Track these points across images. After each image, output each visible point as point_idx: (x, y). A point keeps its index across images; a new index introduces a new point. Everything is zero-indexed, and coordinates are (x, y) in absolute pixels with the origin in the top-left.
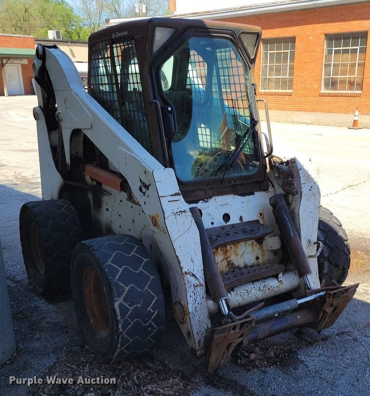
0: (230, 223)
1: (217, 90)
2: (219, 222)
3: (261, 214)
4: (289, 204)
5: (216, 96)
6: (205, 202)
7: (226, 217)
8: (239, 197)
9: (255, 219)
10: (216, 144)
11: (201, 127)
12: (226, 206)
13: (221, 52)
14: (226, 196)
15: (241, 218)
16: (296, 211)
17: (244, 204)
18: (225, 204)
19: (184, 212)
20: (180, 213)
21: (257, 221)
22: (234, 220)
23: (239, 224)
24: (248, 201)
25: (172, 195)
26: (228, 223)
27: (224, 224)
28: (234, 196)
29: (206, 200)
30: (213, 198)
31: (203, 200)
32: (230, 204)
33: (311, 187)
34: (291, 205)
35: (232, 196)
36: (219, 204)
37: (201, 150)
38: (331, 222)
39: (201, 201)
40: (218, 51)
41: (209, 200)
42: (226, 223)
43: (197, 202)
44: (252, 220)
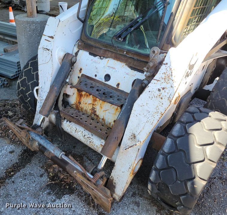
0: (109, 83)
7: (108, 77)
12: (111, 69)
15: (118, 85)
17: (127, 76)
18: (112, 68)
20: (46, 50)
22: (112, 83)
23: (115, 88)
25: (49, 37)
26: (106, 83)
27: (103, 81)
29: (102, 57)
30: (108, 59)
31: (100, 57)
32: (116, 70)
33: (163, 89)
35: (123, 64)
36: (109, 65)
39: (98, 57)
41: (104, 58)
42: (105, 81)
43: (95, 55)
44: (126, 91)
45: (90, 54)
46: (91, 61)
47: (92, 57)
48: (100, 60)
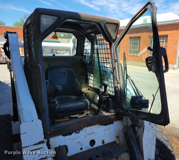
0: (95, 146)
1: (97, 57)
2: (87, 146)
3: (117, 137)
4: (135, 133)
6: (77, 133)
7: (92, 142)
8: (103, 126)
9: (113, 140)
10: (96, 85)
12: (92, 135)
13: (99, 36)
14: (93, 126)
15: (103, 142)
16: (140, 138)
17: (106, 131)
18: (92, 133)
19: (46, 158)
21: (115, 142)
22: (98, 144)
23: (103, 145)
24: (109, 129)
25: (36, 144)
26: (93, 147)
27: (90, 148)
28: (99, 126)
29: (78, 131)
30: (84, 129)
32: (96, 133)
34: (137, 133)
35: (98, 125)
36: (88, 133)
38: (162, 140)
39: (74, 133)
41: (81, 131)
42: (92, 147)
43: (70, 134)
44: (111, 142)
45: (64, 136)
46: (70, 140)
47: (68, 137)
48: (78, 134)
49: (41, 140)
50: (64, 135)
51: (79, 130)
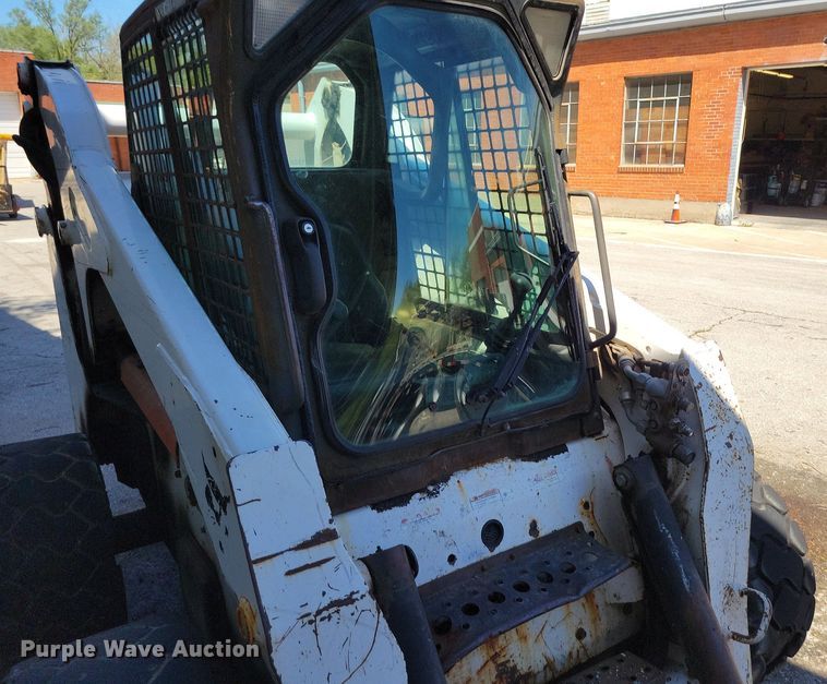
0: (505, 545)
1: (461, 165)
2: (472, 550)
3: (586, 505)
4: (667, 484)
5: (457, 180)
6: (431, 494)
7: (493, 532)
8: (526, 464)
9: (571, 521)
11: (423, 254)
12: (489, 500)
13: (468, 72)
14: (489, 465)
15: (534, 528)
17: (541, 484)
18: (487, 494)
19: (349, 600)
20: (331, 610)
21: (578, 527)
22: (516, 535)
23: (528, 544)
24: (552, 474)
25: (305, 545)
26: (497, 550)
27: (487, 553)
28: (513, 464)
29: (431, 488)
30: (453, 480)
31: (423, 490)
32: (502, 492)
33: (731, 437)
34: (675, 486)
35: (507, 463)
36: (472, 494)
37: (423, 307)
38: (763, 508)
39: (418, 495)
40: (461, 68)
41: (442, 486)
42: (492, 551)
43: (403, 500)
44: (562, 527)
45: (380, 510)
46: (405, 528)
47: (397, 512)
48: (433, 500)
49: (320, 528)
50: (380, 506)
51: (435, 483)
